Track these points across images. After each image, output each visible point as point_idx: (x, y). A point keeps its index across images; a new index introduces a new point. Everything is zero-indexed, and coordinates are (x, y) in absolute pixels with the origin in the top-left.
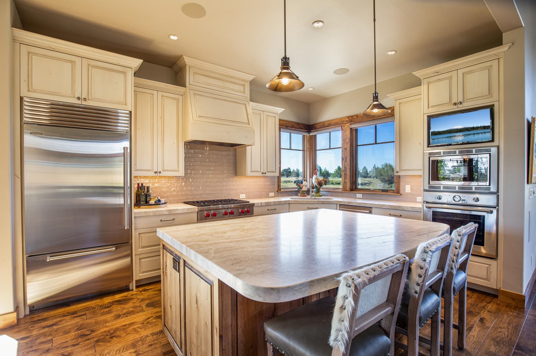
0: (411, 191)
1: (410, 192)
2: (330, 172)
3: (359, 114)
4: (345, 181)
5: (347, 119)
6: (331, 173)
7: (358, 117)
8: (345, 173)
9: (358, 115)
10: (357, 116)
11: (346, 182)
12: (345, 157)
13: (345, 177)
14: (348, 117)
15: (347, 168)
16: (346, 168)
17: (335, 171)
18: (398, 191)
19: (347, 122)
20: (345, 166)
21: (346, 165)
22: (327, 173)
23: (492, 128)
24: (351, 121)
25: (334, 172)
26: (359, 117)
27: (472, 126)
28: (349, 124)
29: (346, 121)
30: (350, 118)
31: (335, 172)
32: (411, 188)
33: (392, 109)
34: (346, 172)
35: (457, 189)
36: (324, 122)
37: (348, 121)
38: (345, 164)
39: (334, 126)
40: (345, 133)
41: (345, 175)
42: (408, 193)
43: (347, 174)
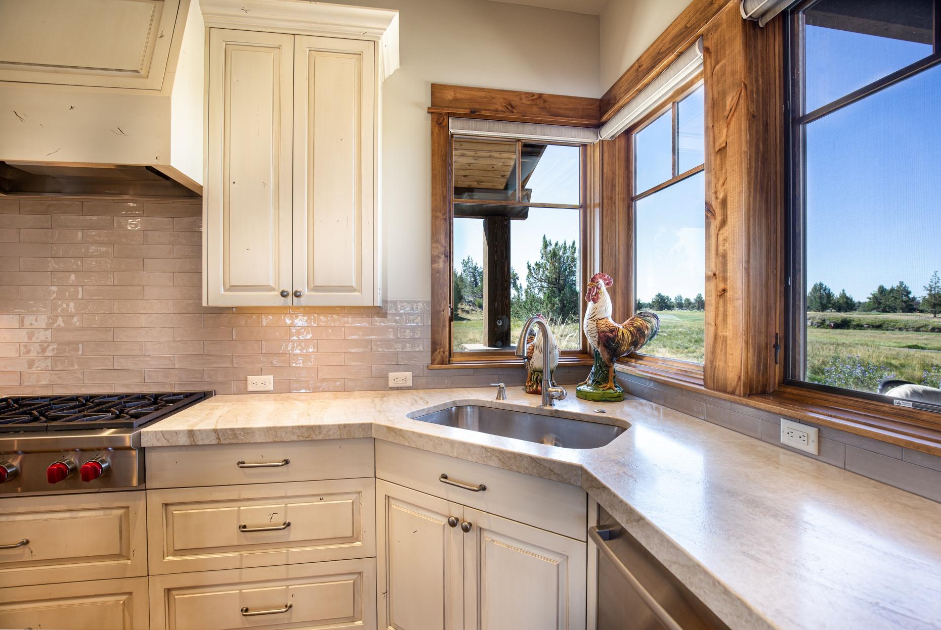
2: (856, 300)
4: (722, 331)
6: (859, 303)
8: (722, 285)
12: (721, 196)
17: (871, 296)
22: (847, 303)
25: (868, 300)
31: (870, 299)
34: (726, 281)
43: (729, 295)
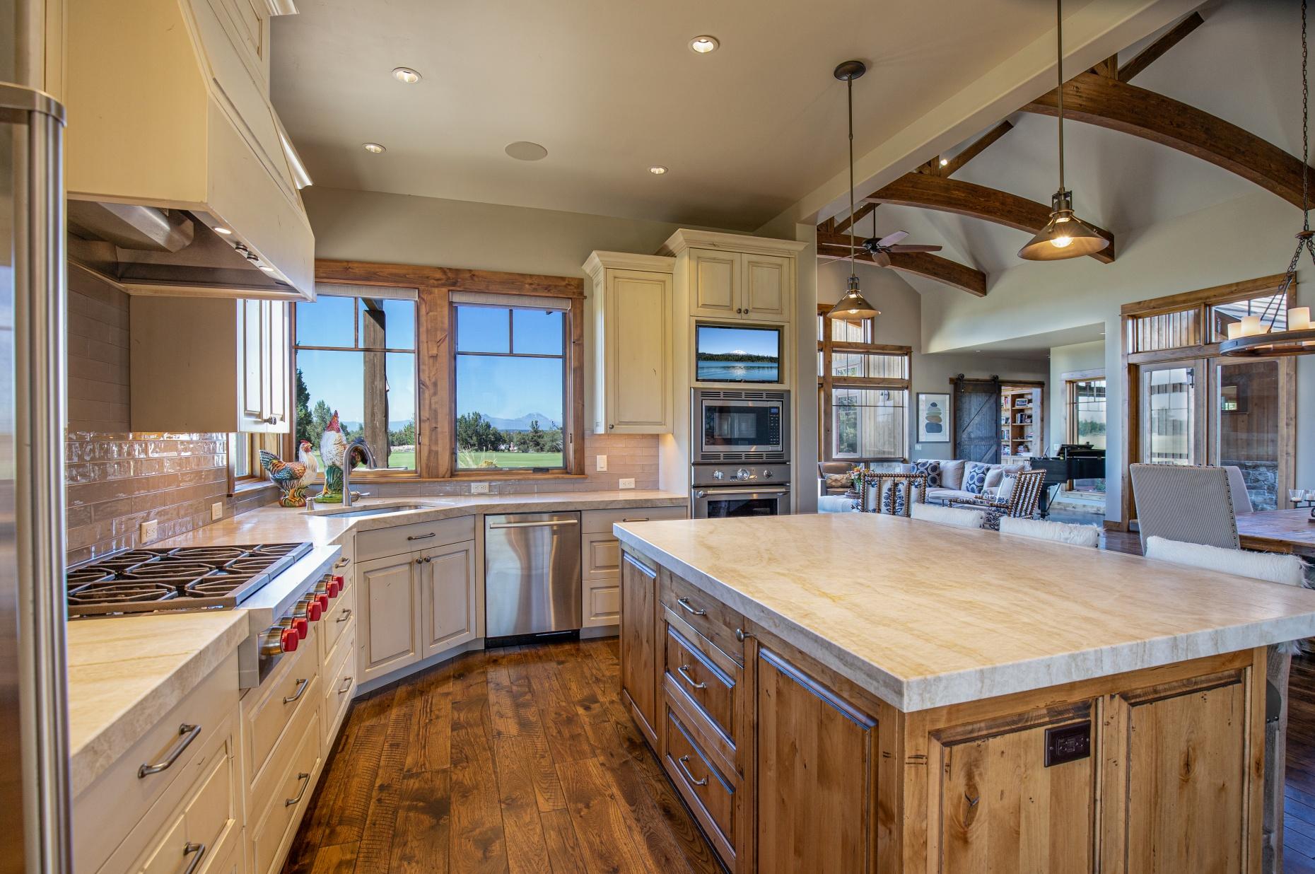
0: (608, 469)
1: (605, 469)
3: (475, 270)
4: (434, 448)
5: (439, 275)
7: (476, 279)
8: (434, 425)
9: (477, 274)
10: (474, 275)
11: (437, 453)
12: (433, 380)
13: (433, 438)
14: (443, 270)
15: (439, 411)
16: (436, 411)
18: (581, 470)
19: (440, 282)
20: (433, 406)
21: (436, 403)
23: (778, 361)
24: (454, 284)
26: (478, 277)
27: (756, 354)
28: (445, 290)
29: (438, 280)
30: (450, 274)
32: (608, 461)
33: (567, 282)
34: (436, 422)
35: (722, 460)
36: (348, 262)
37: (443, 282)
38: (433, 401)
39: (393, 284)
40: (431, 311)
41: (434, 433)
42: (603, 473)
43: (439, 430)
